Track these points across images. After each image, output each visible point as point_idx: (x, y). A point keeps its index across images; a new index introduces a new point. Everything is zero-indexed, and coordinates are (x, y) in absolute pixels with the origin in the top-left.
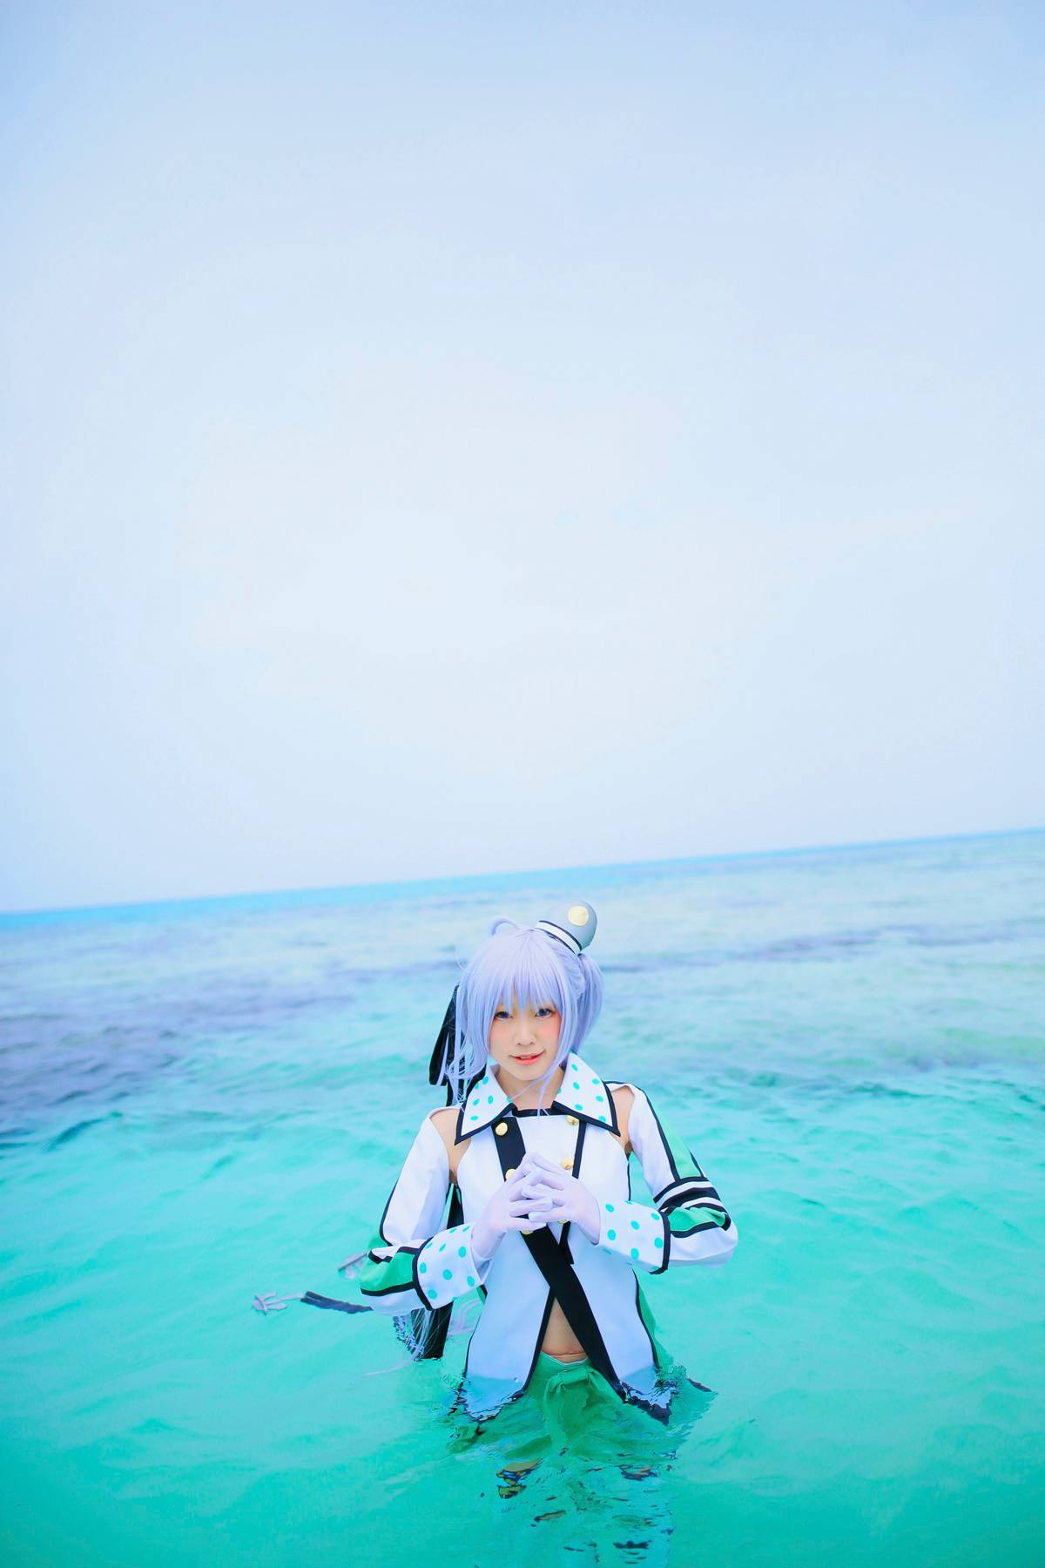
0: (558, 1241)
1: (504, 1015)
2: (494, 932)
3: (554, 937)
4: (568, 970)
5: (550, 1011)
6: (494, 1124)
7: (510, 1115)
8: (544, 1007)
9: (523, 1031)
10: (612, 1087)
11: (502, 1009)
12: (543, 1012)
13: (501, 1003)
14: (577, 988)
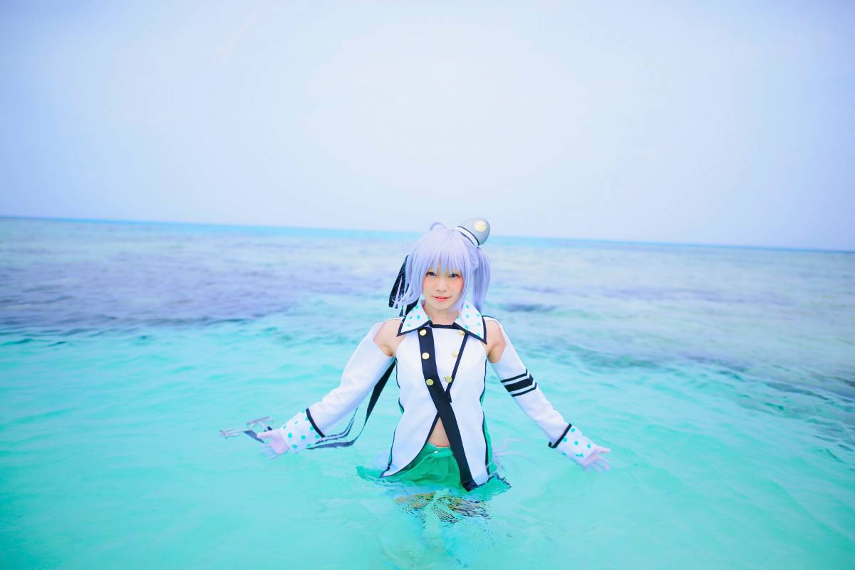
0: (445, 390)
1: (432, 274)
2: (431, 229)
3: (465, 236)
4: (471, 255)
5: (457, 275)
6: (419, 329)
7: (428, 326)
8: (455, 273)
10: (485, 318)
11: (430, 271)
12: (453, 275)
13: (430, 268)
14: (474, 265)
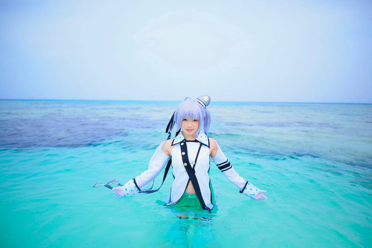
0: (192, 168)
1: (185, 120)
2: (185, 100)
3: (200, 103)
4: (202, 111)
5: (196, 120)
6: (181, 143)
7: (184, 141)
8: (195, 119)
9: (190, 124)
10: (209, 138)
11: (185, 118)
13: (185, 117)
14: (203, 115)
